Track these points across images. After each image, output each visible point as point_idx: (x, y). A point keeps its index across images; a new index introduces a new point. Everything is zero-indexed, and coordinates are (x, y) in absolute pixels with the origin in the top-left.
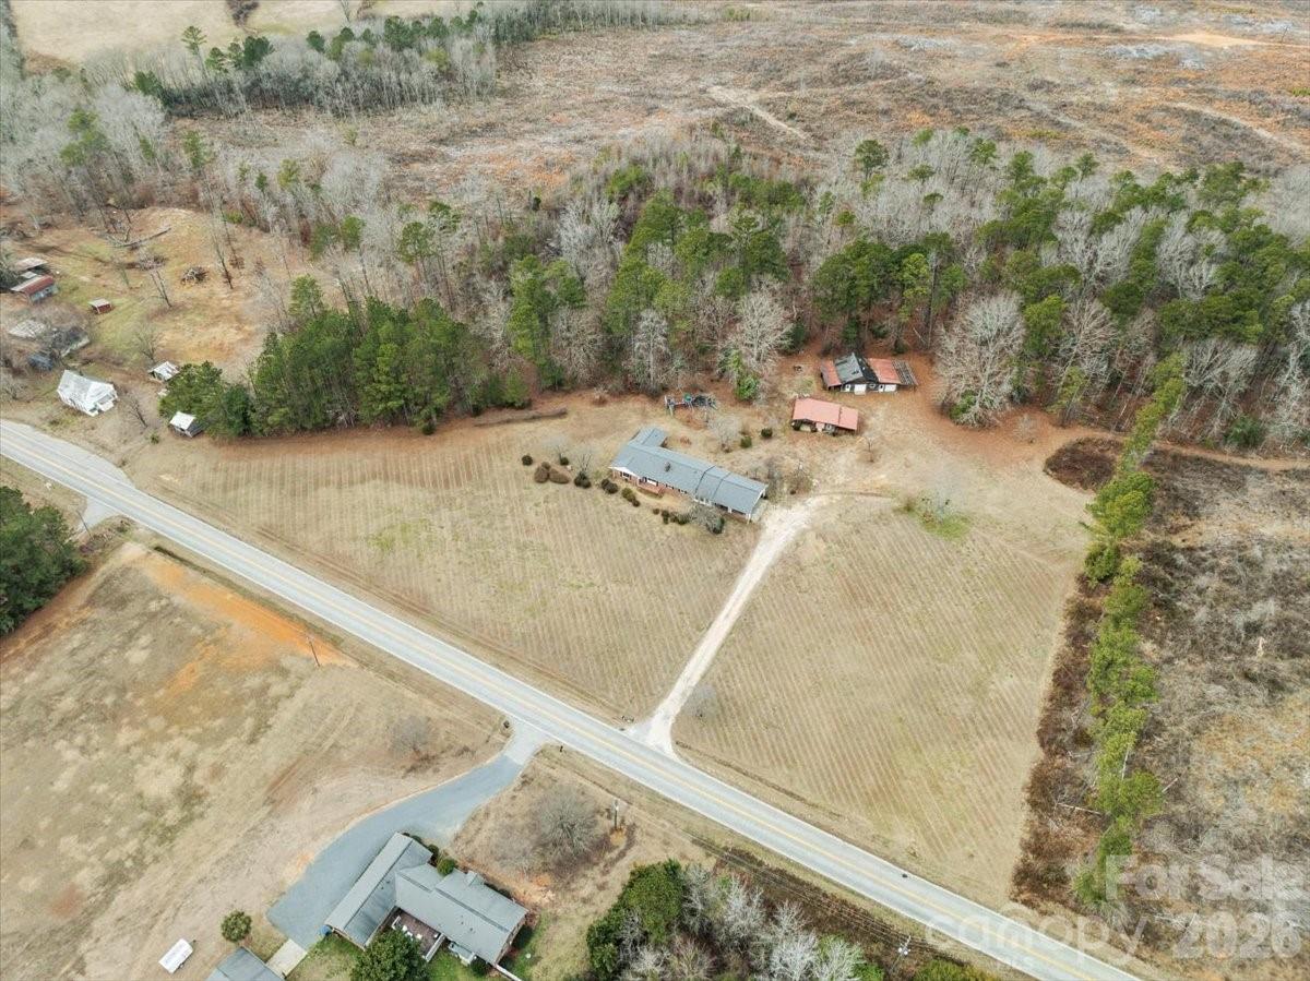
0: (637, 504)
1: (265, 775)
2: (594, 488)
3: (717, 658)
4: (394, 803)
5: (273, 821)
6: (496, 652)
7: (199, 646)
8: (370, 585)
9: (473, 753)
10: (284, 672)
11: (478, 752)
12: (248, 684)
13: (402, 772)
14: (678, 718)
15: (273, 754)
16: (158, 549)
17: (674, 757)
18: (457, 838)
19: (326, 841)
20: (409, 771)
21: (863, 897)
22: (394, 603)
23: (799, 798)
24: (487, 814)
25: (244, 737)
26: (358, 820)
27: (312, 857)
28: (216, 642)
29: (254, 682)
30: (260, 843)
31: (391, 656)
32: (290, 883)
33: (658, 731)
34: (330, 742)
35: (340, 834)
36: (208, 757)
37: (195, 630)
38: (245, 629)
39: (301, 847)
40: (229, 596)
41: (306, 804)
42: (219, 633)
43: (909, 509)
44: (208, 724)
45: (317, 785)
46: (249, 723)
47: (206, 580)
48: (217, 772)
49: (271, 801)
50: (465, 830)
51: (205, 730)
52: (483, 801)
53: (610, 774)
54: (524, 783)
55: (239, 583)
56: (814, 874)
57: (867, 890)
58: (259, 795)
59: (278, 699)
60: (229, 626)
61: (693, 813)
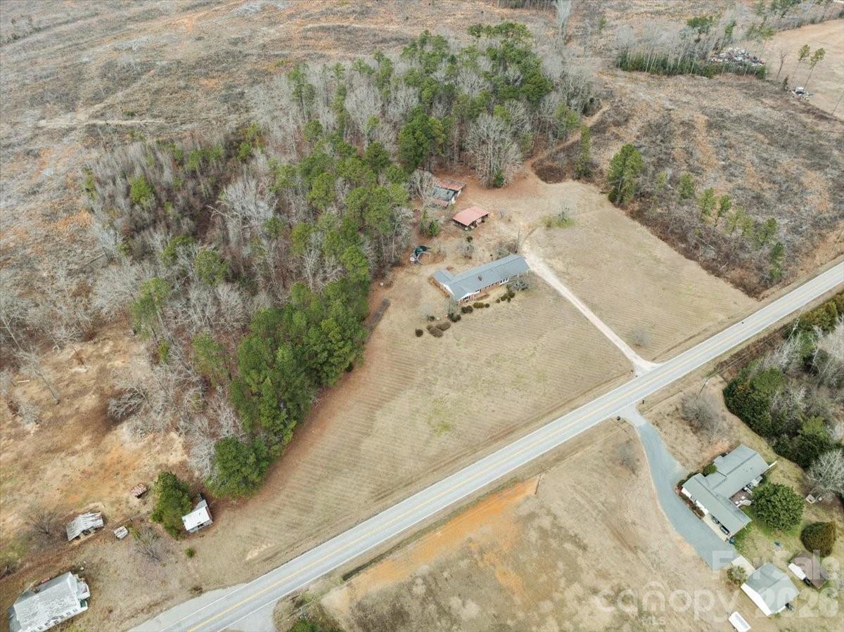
0: (487, 306)
1: (614, 548)
2: (462, 316)
3: (609, 325)
4: (653, 486)
5: (649, 551)
6: (561, 406)
7: (481, 564)
8: (474, 449)
9: (631, 440)
10: (532, 516)
11: (631, 437)
12: (533, 540)
13: (634, 476)
14: (637, 354)
15: (598, 539)
16: (346, 577)
17: (660, 365)
18: (684, 465)
19: (670, 527)
20: (634, 473)
21: (749, 339)
22: (496, 441)
23: (694, 336)
24: (672, 447)
25: (580, 552)
26: (660, 507)
27: (679, 538)
28: (482, 552)
29: (533, 535)
30: (663, 563)
31: (543, 455)
32: (695, 553)
33: (642, 365)
34: (599, 505)
35: (667, 519)
36: (589, 578)
37: (464, 564)
38: (479, 530)
39: (671, 542)
40: (439, 533)
41: (641, 531)
42: (474, 548)
43: (549, 226)
44: (559, 573)
45: (630, 521)
46: (568, 546)
47: (410, 547)
48: (603, 575)
49: (634, 549)
50: (680, 460)
51: (564, 575)
52: (664, 446)
53: (663, 391)
54: (657, 425)
55: (426, 525)
56: (735, 347)
57: (747, 336)
58: (629, 555)
59: (554, 525)
60: (470, 540)
61: (694, 371)
